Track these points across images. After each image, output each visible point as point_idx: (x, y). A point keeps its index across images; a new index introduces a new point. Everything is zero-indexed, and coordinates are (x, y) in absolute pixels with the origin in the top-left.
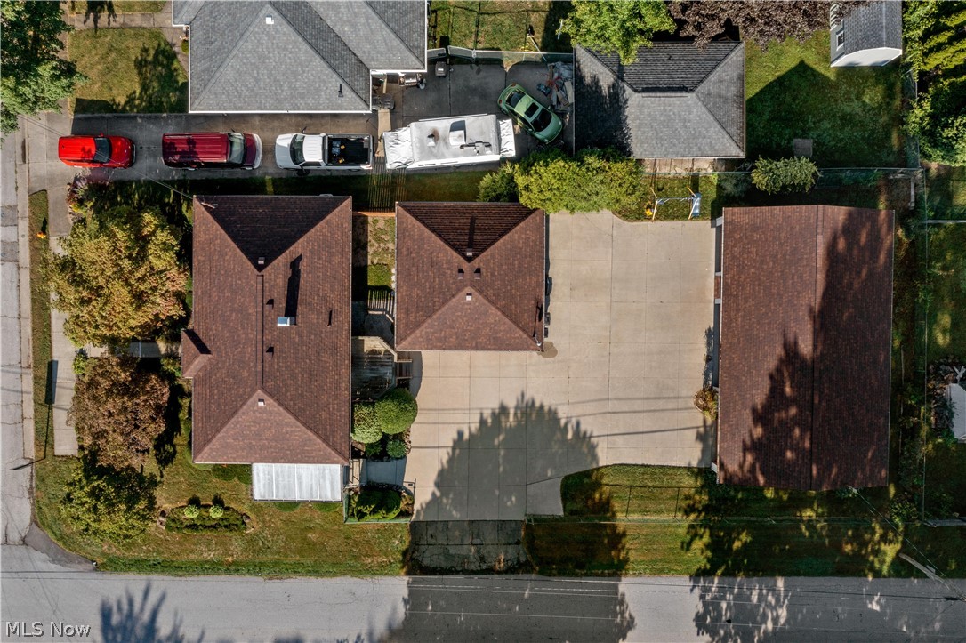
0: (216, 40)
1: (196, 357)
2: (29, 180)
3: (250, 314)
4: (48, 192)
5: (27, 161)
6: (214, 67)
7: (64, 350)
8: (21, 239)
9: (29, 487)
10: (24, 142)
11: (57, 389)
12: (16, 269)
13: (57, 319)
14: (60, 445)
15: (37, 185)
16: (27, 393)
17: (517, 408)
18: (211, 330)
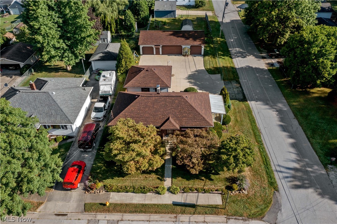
0: (52, 112)
1: (170, 122)
2: (77, 213)
3: (155, 99)
4: (86, 202)
5: (67, 213)
6: (61, 113)
7: (167, 199)
8: (107, 218)
9: (243, 221)
10: (56, 215)
11: (187, 202)
12: (122, 222)
13: (151, 201)
14: (216, 202)
15: (81, 208)
16: (190, 219)
17: (189, 80)
18: (160, 117)
